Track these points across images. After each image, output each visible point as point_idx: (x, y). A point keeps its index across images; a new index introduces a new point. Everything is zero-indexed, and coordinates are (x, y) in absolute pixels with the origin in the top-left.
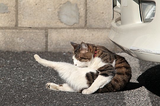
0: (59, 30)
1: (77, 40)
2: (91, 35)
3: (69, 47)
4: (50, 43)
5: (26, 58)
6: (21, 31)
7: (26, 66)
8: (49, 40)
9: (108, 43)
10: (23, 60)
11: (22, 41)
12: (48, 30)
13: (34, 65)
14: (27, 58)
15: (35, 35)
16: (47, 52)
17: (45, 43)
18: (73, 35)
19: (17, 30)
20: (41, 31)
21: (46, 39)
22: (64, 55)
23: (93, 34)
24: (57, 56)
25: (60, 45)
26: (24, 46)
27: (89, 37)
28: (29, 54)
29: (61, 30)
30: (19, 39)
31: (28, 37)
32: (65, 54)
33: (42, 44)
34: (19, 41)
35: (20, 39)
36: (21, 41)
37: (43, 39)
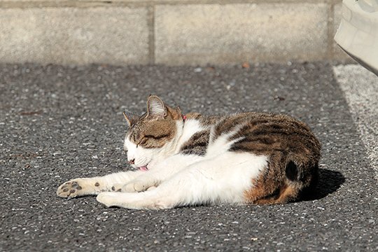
0: (184, 7)
1: (231, 33)
2: (266, 19)
3: (210, 52)
4: (161, 41)
5: (99, 86)
6: (85, 11)
7: (101, 109)
8: (156, 34)
9: (311, 39)
10: (92, 93)
11: (88, 38)
12: (154, 9)
13: (123, 107)
14: (102, 85)
15: (121, 22)
16: (154, 65)
17: (147, 40)
18: (220, 19)
19: (76, 10)
20: (136, 10)
21: (150, 30)
22: (198, 73)
23: (271, 17)
24: (179, 78)
25: (185, 46)
26: (94, 50)
27: (262, 23)
28: (107, 72)
29: (189, 6)
30: (79, 31)
31: (104, 27)
32: (199, 70)
33: (141, 44)
34: (80, 37)
35: (83, 32)
36: (85, 37)
37: (142, 32)
